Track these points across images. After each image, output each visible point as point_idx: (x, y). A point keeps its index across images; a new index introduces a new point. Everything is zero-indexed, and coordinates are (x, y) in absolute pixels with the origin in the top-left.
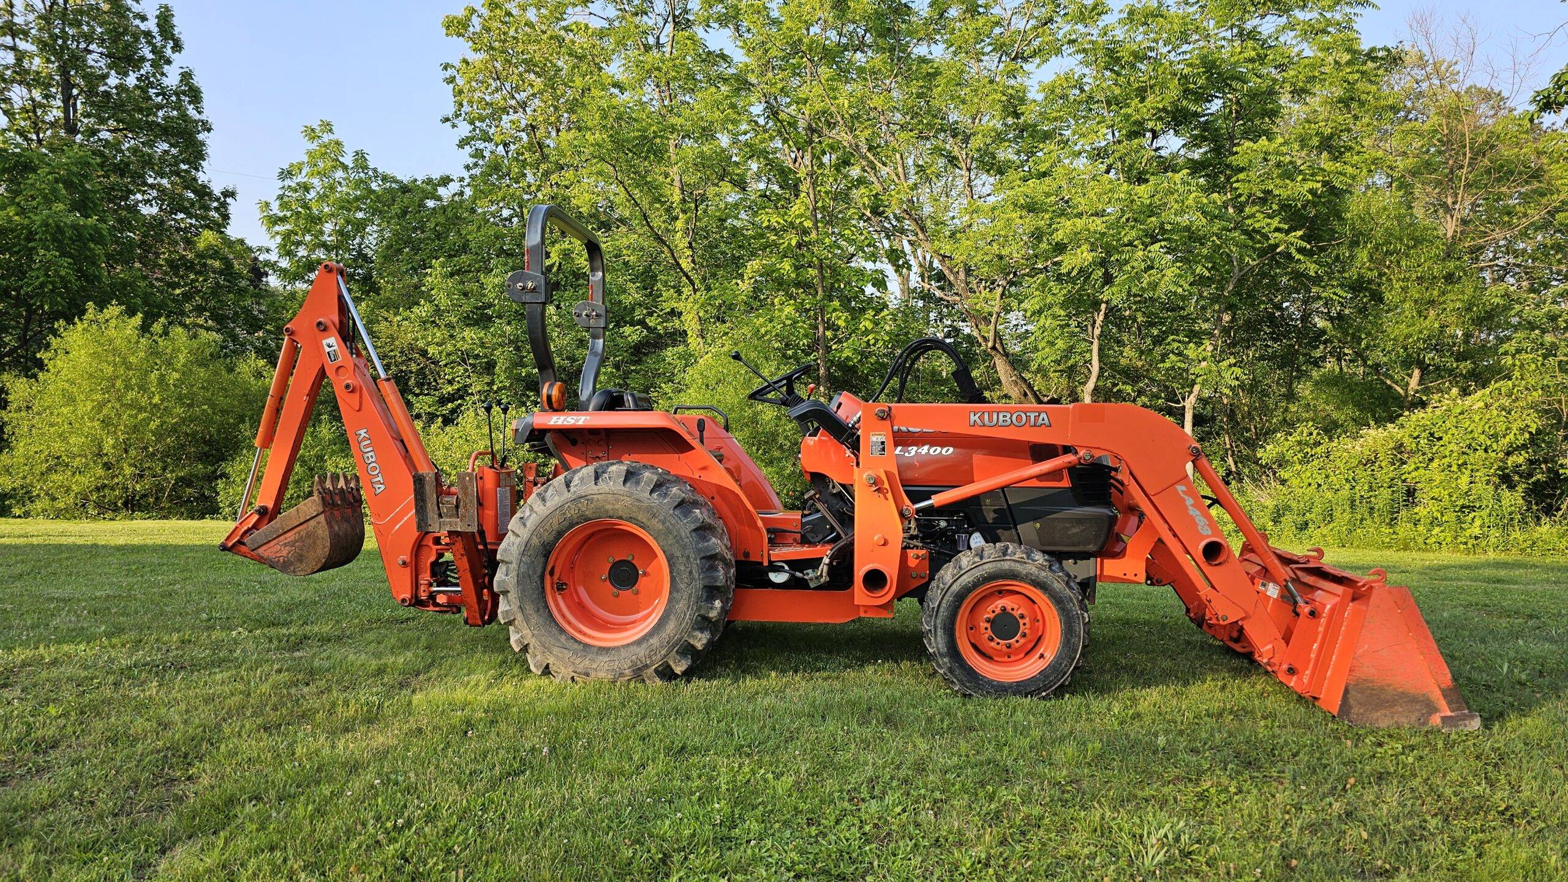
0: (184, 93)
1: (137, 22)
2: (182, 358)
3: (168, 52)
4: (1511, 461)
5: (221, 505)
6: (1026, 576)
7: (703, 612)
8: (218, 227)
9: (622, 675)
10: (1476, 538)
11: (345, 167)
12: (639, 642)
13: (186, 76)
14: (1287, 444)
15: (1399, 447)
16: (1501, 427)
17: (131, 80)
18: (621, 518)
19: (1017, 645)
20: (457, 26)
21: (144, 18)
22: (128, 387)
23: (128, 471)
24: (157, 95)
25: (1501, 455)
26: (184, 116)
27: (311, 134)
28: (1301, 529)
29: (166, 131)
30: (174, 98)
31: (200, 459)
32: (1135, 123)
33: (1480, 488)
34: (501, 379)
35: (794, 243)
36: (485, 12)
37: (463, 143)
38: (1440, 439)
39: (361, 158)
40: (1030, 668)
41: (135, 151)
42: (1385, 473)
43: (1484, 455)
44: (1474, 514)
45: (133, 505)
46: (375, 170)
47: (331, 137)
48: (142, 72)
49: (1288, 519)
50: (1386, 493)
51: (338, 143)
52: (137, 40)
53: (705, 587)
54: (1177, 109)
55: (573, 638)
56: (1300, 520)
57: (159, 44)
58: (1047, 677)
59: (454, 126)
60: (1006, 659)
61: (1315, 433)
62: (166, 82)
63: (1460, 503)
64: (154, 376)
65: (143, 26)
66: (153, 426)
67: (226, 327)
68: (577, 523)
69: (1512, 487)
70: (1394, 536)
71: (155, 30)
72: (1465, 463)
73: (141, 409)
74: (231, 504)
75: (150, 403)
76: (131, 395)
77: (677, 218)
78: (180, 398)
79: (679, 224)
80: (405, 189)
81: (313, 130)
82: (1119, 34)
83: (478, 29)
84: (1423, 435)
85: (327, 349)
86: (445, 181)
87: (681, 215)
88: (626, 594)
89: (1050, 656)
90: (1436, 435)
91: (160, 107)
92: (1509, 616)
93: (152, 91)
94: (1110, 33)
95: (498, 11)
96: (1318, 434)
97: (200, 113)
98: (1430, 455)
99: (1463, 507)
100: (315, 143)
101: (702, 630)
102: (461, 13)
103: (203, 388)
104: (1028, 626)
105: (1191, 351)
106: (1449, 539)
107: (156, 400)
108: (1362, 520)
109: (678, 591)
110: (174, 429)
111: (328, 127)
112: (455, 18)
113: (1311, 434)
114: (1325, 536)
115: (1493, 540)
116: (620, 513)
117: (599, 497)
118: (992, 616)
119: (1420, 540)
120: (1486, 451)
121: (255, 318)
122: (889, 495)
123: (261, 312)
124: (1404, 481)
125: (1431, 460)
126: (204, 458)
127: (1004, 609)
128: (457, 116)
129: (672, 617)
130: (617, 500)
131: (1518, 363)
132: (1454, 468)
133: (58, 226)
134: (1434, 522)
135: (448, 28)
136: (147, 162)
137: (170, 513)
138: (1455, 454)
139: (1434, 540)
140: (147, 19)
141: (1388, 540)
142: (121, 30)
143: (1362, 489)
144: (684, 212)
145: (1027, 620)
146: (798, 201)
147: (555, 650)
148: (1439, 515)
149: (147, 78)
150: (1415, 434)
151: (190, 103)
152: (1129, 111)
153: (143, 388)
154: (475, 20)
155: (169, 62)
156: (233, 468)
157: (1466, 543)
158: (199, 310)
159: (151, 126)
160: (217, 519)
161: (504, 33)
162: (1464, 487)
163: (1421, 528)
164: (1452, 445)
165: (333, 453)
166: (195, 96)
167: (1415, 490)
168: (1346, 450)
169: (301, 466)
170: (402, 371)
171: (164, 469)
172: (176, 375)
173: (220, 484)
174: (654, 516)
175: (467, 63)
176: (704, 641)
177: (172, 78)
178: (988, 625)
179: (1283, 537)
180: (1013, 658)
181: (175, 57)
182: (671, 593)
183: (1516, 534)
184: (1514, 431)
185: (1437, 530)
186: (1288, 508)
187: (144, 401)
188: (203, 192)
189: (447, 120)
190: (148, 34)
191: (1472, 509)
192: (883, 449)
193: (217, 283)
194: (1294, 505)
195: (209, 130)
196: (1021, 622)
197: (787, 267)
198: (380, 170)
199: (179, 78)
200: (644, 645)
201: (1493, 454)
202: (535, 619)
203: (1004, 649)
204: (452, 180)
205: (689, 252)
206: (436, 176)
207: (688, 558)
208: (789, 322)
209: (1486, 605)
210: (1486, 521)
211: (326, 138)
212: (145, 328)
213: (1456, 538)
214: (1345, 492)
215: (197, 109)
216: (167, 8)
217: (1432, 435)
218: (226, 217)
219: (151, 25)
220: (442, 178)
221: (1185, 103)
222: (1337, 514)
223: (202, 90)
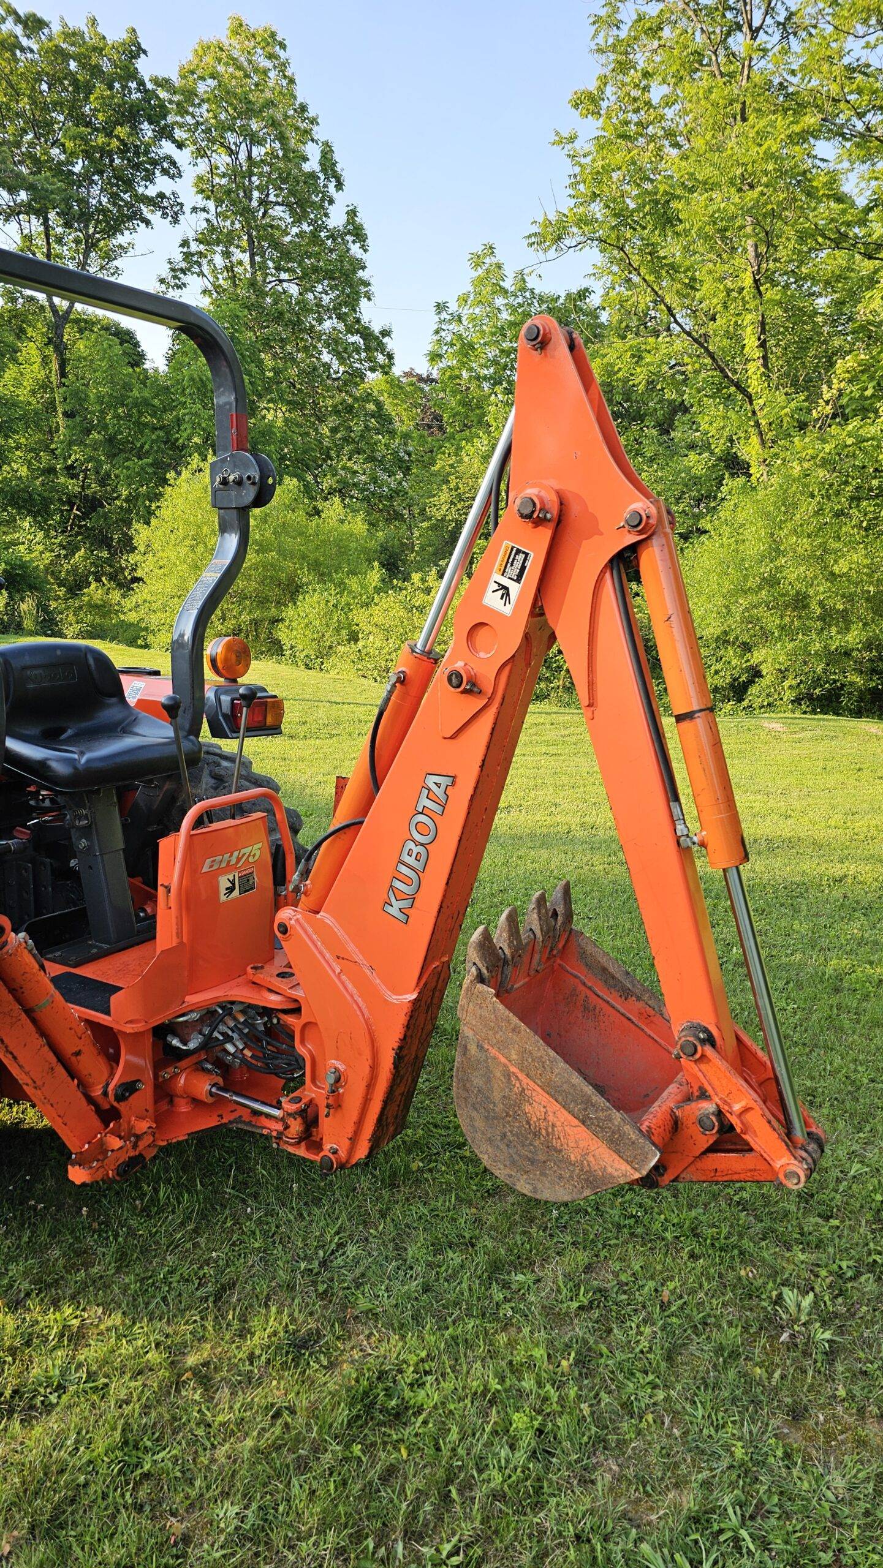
0: (349, 233)
3: (331, 191)
8: (386, 370)
11: (505, 292)
13: (352, 213)
24: (326, 238)
26: (347, 257)
27: (477, 261)
30: (340, 240)
39: (520, 280)
46: (532, 291)
47: (494, 260)
48: (313, 216)
51: (499, 267)
57: (322, 185)
62: (332, 223)
65: (307, 167)
71: (318, 168)
81: (477, 256)
91: (329, 250)
93: (322, 234)
97: (366, 251)
100: (480, 270)
102: (591, 85)
111: (489, 250)
112: (585, 92)
133: (201, 380)
140: (311, 160)
149: (316, 222)
151: (354, 242)
155: (331, 202)
159: (317, 270)
166: (359, 234)
177: (336, 218)
181: (338, 195)
188: (366, 334)
190: (313, 176)
195: (363, 268)
198: (536, 292)
199: (345, 217)
211: (489, 262)
215: (362, 247)
216: (330, 144)
218: (390, 357)
219: (312, 165)
223: (365, 226)
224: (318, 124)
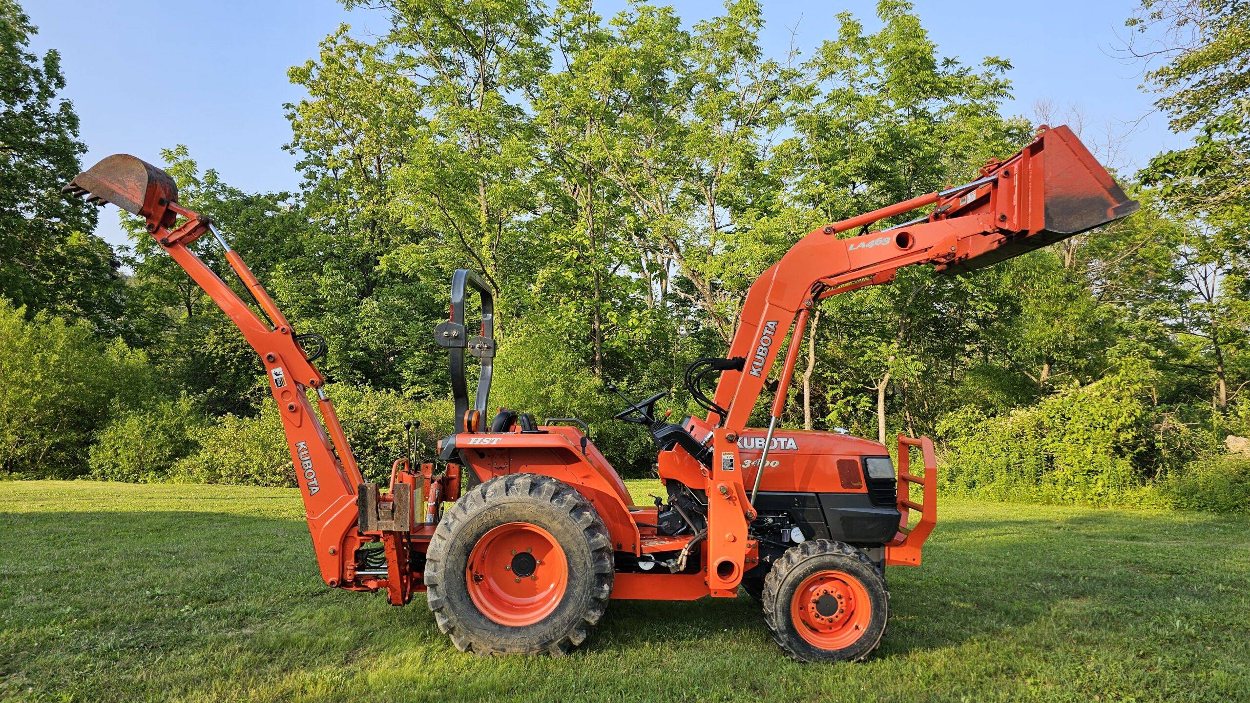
0: (64, 120)
1: (29, 62)
2: (61, 343)
3: (52, 87)
4: (1122, 436)
5: (91, 467)
6: (843, 566)
7: (595, 595)
8: (87, 230)
9: (532, 649)
10: (1100, 495)
11: (197, 183)
12: (544, 622)
13: (66, 106)
14: (956, 420)
15: (1040, 425)
16: (1115, 412)
17: (18, 108)
18: (527, 521)
19: (837, 620)
20: (300, 76)
21: (34, 59)
22: (14, 368)
23: (11, 438)
24: (40, 120)
25: (1114, 432)
26: (64, 140)
27: (170, 155)
28: (970, 487)
29: (46, 151)
30: (55, 124)
31: (74, 427)
32: (843, 177)
33: (1101, 457)
34: (333, 361)
35: (575, 256)
36: (323, 65)
37: (299, 167)
38: (1069, 419)
39: (212, 176)
40: (848, 638)
41: (19, 166)
42: (1031, 445)
43: (1103, 432)
44: (1096, 477)
45: (12, 467)
46: (223, 186)
48: (29, 102)
49: (960, 478)
50: (1032, 460)
51: (192, 163)
52: (26, 75)
53: (596, 574)
54: (871, 167)
55: (490, 621)
56: (969, 480)
57: (45, 80)
58: (862, 644)
59: (292, 153)
60: (829, 631)
61: (977, 412)
62: (48, 110)
63: (1087, 468)
64: (36, 358)
65: (33, 66)
66: (34, 400)
67: (92, 313)
68: (492, 527)
69: (1123, 456)
70: (1040, 494)
71: (42, 69)
72: (1089, 438)
73: (24, 386)
74: (101, 466)
75: (33, 381)
76: (16, 374)
77: (482, 235)
78: (59, 377)
79: (485, 240)
80: (248, 202)
81: (170, 153)
82: (828, 110)
83: (316, 78)
84: (1057, 416)
85: (275, 377)
86: (284, 196)
87: (486, 234)
88: (526, 580)
89: (863, 629)
90: (1066, 416)
91: (43, 130)
92: (1156, 572)
93: (36, 118)
94: (822, 111)
95: (334, 65)
96: (980, 413)
97: (76, 136)
98: (1063, 431)
99: (1089, 471)
100: (172, 163)
101: (594, 609)
102: (303, 65)
103: (79, 367)
104: (844, 604)
105: (883, 348)
106: (1080, 496)
107: (38, 377)
108: (1015, 480)
109: (575, 579)
110: (53, 403)
111: (183, 150)
112: (298, 69)
113: (974, 413)
114: (988, 493)
115: (1112, 497)
116: (527, 518)
117: (510, 505)
118: (817, 598)
119: (1059, 497)
120: (1103, 428)
121: (118, 306)
122: (737, 502)
123: (123, 300)
124: (1045, 451)
125: (1064, 434)
126: (77, 426)
127: (826, 593)
128: (295, 145)
129: (571, 600)
130: (525, 507)
131: (1124, 363)
132: (1081, 441)
134: (1068, 483)
135: (292, 76)
136: (31, 175)
137: (45, 473)
138: (1081, 431)
139: (1069, 496)
140: (36, 60)
141: (1035, 496)
142: (14, 68)
143: (1014, 458)
144: (489, 231)
145: (843, 600)
146: (578, 224)
147: (477, 631)
148: (1072, 478)
149: (33, 107)
150: (1052, 415)
151: (69, 128)
152: (837, 168)
153: (28, 369)
154: (314, 71)
155: (52, 95)
156: (105, 436)
157: (1092, 499)
158: (69, 298)
159: (35, 146)
160: (88, 479)
161: (338, 83)
162: (1089, 457)
163: (1059, 487)
164: (1078, 425)
165: (191, 423)
166: (73, 122)
167: (1052, 458)
168: (1001, 426)
169: (163, 434)
170: (247, 353)
171: (42, 436)
172: (56, 357)
173: (92, 449)
174: (554, 519)
175: (307, 105)
176: (597, 618)
177: (54, 107)
178: (814, 605)
179: (958, 493)
180: (833, 629)
181: (58, 91)
182: (569, 580)
183: (1128, 492)
184: (1125, 414)
185: (1070, 489)
186: (960, 470)
187: (27, 379)
188: (77, 201)
189: (286, 148)
190: (36, 72)
191: (1096, 473)
192: (732, 466)
193: (86, 277)
194: (963, 467)
195: (85, 151)
196: (839, 601)
197: (571, 276)
198: (228, 186)
199: (59, 107)
200: (549, 624)
201: (1108, 431)
202: (459, 607)
203: (827, 623)
204: (290, 196)
205: (492, 262)
206: (276, 192)
207: (583, 552)
208: (575, 320)
209: (1137, 562)
210: (1106, 482)
211: (181, 159)
212: (29, 317)
213: (1085, 495)
214: (1003, 459)
215: (74, 133)
216: (55, 52)
217: (1063, 416)
218: (94, 221)
219: (40, 65)
220: (281, 194)
221: (877, 164)
222: (997, 475)
223: (79, 117)
224: (36, 33)
